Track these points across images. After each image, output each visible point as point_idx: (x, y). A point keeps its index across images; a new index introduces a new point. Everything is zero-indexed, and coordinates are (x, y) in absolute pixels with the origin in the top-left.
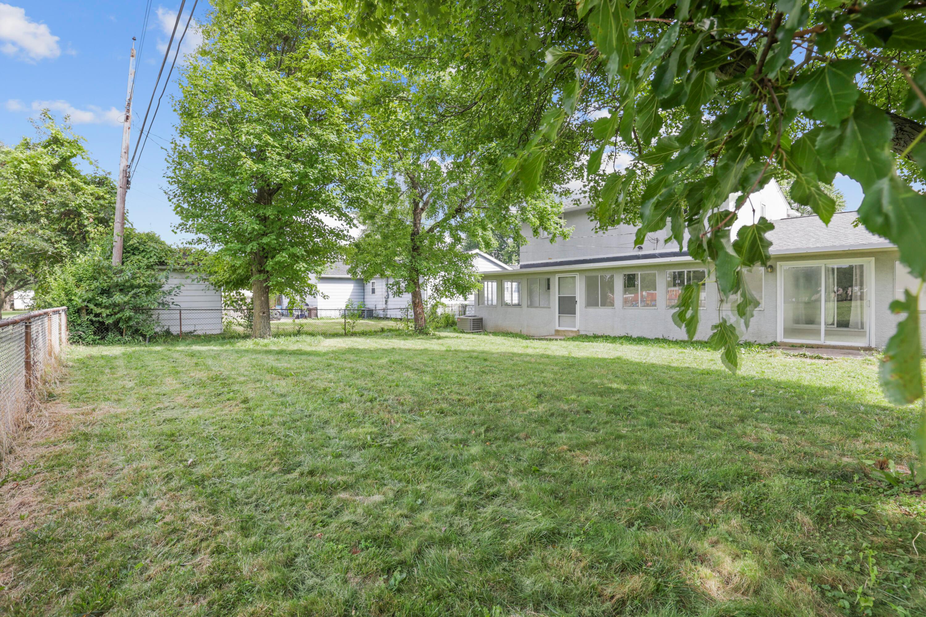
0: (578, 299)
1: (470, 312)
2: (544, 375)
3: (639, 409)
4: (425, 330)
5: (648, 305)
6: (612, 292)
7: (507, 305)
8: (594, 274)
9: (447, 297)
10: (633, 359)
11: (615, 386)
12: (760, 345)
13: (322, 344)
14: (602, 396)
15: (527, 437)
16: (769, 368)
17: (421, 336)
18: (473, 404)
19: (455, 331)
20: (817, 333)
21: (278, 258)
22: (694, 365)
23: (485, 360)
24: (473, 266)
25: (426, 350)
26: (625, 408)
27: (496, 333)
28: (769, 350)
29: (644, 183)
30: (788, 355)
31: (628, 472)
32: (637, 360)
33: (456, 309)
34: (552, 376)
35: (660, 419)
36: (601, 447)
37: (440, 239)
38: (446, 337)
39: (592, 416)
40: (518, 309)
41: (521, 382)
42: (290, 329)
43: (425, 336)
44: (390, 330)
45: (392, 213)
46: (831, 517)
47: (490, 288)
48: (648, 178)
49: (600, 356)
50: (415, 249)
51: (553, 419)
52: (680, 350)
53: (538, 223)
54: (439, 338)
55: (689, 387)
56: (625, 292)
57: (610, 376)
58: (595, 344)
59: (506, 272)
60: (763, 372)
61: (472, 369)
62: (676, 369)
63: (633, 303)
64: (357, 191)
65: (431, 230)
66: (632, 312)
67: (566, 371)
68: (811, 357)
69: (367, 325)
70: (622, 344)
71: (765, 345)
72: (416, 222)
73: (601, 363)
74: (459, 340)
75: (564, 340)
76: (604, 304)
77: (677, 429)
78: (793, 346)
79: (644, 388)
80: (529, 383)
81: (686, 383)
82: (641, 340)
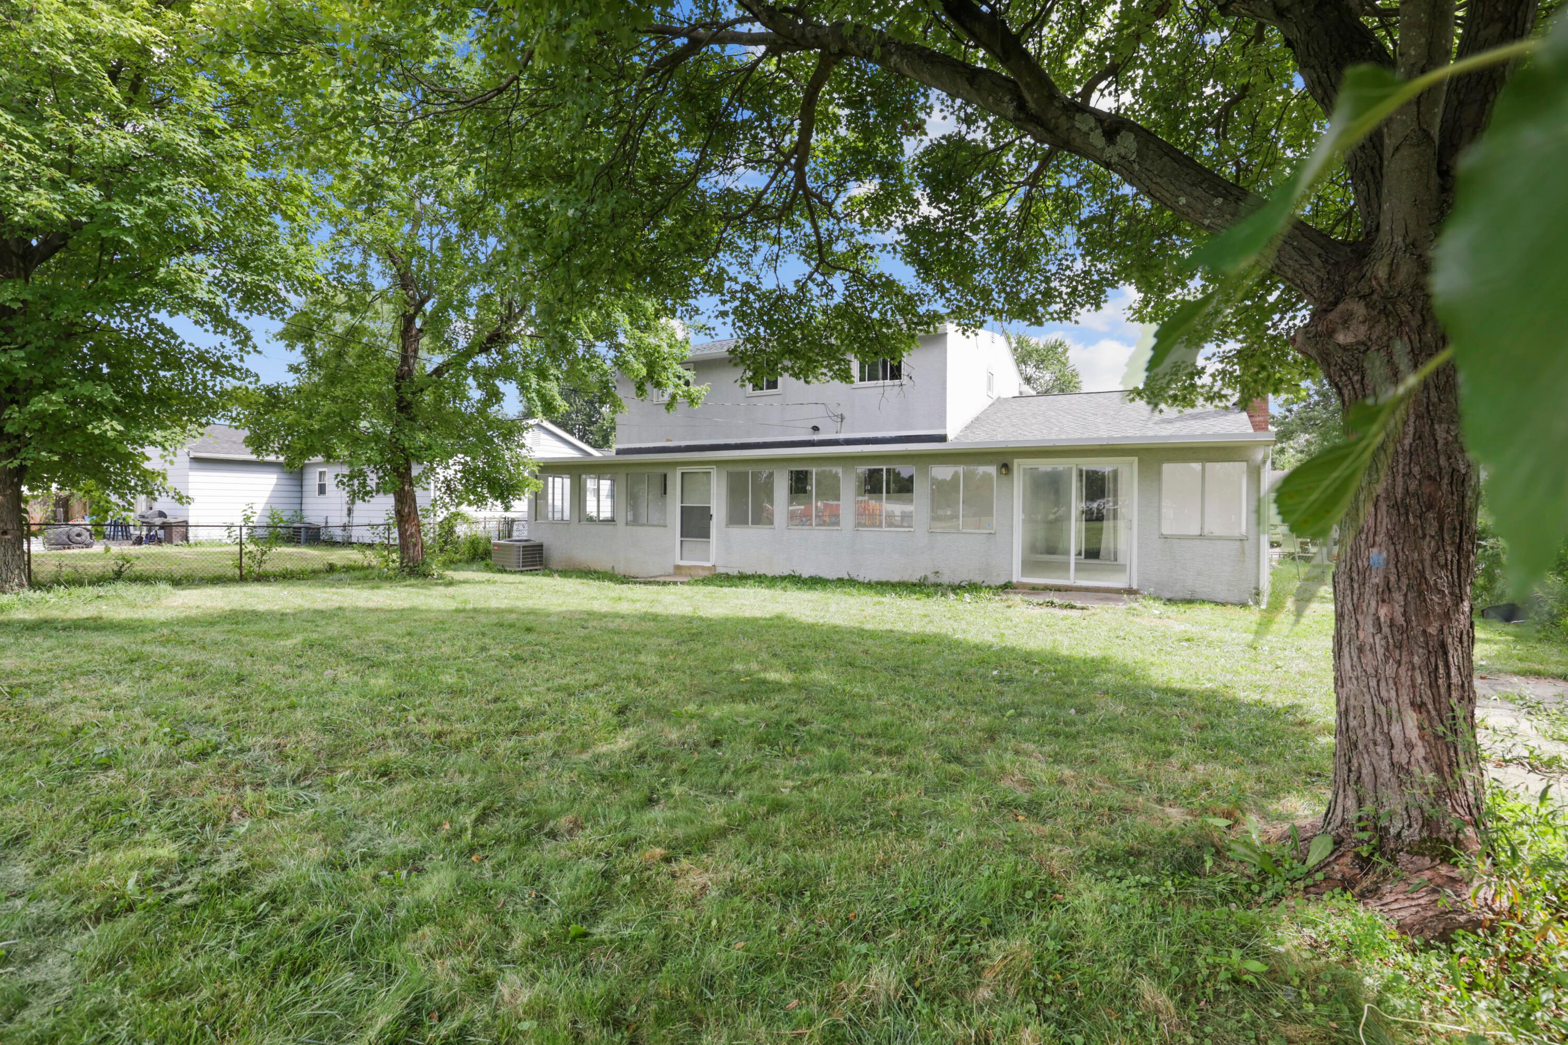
0: (713, 512)
1: (521, 533)
2: (642, 658)
3: (815, 728)
4: (422, 568)
5: (824, 524)
6: (771, 501)
7: (591, 519)
8: (741, 469)
9: (470, 504)
10: (803, 619)
11: (772, 676)
12: (989, 587)
13: (165, 602)
14: (746, 702)
15: (577, 826)
16: (1009, 628)
17: (413, 581)
18: (468, 743)
19: (489, 568)
20: (1065, 567)
21: (37, 404)
22: (899, 627)
23: (529, 630)
24: (523, 446)
25: (414, 610)
26: (789, 727)
27: (565, 573)
28: (1004, 597)
29: (825, 312)
30: (1030, 603)
31: (795, 909)
32: (811, 620)
33: (493, 526)
34: (655, 659)
35: (853, 749)
36: (737, 841)
37: (459, 392)
38: (464, 582)
39: (725, 753)
40: (608, 528)
41: (592, 677)
42: (97, 567)
43: (420, 581)
44: (348, 569)
45: (353, 332)
46: (1200, 978)
47: (560, 488)
48: (832, 304)
49: (747, 615)
50: (404, 407)
51: (642, 772)
52: (877, 598)
53: (644, 372)
54: (451, 583)
55: (896, 670)
56: (791, 503)
57: (764, 656)
58: (741, 590)
59: (588, 459)
60: (1003, 635)
61: (495, 651)
62: (873, 635)
63: (800, 520)
64: (257, 271)
65: (438, 371)
66: (798, 534)
67: (683, 648)
68: (1062, 607)
69: (303, 558)
70: (784, 589)
71: (997, 588)
72: (408, 354)
73: (748, 628)
74: (490, 588)
75: (688, 583)
76: (757, 521)
77: (886, 774)
78: (1035, 589)
79: (821, 676)
80: (608, 680)
81: (892, 663)
82: (815, 582)
